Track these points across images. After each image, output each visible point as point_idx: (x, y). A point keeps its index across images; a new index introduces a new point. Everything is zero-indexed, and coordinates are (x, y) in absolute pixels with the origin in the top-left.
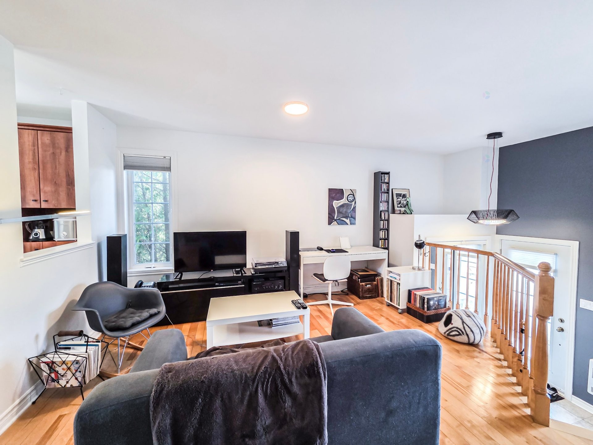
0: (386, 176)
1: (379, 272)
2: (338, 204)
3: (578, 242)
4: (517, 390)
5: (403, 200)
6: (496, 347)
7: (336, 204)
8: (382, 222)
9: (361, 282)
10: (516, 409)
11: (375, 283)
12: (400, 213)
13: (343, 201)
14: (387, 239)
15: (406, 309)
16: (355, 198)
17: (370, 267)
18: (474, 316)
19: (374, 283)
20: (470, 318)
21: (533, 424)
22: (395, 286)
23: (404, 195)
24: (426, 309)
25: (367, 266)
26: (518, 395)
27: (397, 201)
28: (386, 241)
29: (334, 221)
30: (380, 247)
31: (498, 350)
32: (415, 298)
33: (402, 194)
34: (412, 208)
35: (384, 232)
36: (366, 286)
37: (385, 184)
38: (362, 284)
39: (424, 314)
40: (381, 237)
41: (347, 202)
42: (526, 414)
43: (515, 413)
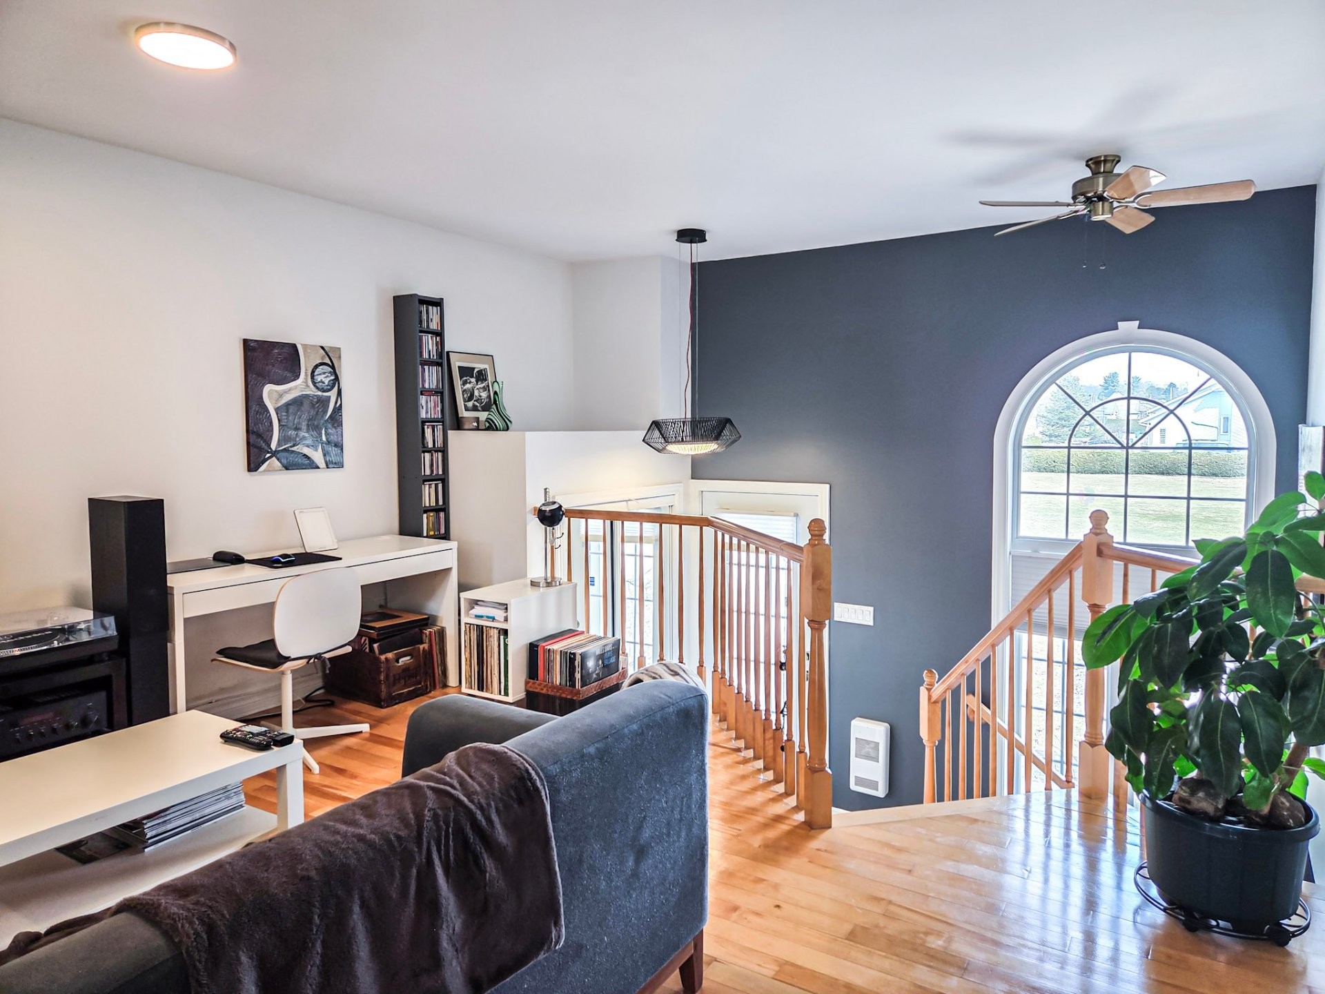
0: (434, 311)
1: (429, 613)
2: (281, 396)
3: (828, 486)
4: (777, 790)
5: (478, 387)
6: (728, 729)
7: (273, 395)
8: (427, 456)
9: (382, 652)
10: (783, 821)
11: (424, 648)
12: (477, 429)
13: (298, 387)
14: (442, 509)
15: (525, 700)
16: (337, 379)
17: (393, 604)
18: (684, 671)
19: (421, 647)
20: (678, 677)
21: (813, 832)
22: (493, 640)
23: (480, 372)
24: (578, 685)
25: (383, 603)
26: (780, 798)
27: (464, 391)
28: (442, 515)
29: (268, 455)
30: (425, 534)
31: (733, 734)
32: (549, 662)
33: (476, 370)
34: (510, 411)
35: (433, 486)
36: (398, 663)
37: (430, 335)
38: (386, 659)
39: (575, 698)
40: (427, 505)
41: (312, 391)
42: (799, 823)
43: (784, 827)
